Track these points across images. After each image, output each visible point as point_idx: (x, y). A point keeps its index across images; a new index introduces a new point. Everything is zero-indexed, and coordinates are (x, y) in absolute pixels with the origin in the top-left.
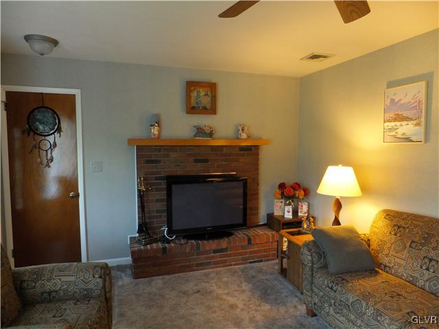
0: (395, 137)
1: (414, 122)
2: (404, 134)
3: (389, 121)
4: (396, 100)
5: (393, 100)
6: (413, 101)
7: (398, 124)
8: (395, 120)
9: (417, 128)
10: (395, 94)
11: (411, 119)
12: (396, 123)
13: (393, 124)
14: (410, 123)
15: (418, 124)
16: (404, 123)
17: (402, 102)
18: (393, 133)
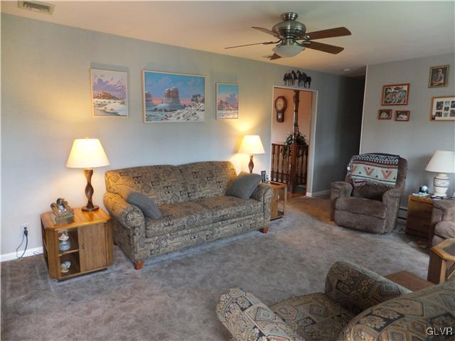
0: (104, 111)
1: (120, 101)
2: (112, 110)
3: (98, 97)
4: (104, 81)
5: (100, 81)
6: (118, 85)
7: (107, 101)
8: (104, 97)
9: (122, 106)
10: (102, 76)
11: (118, 99)
12: (104, 100)
13: (102, 100)
14: (117, 101)
15: (123, 103)
16: (112, 101)
17: (109, 84)
18: (103, 108)
